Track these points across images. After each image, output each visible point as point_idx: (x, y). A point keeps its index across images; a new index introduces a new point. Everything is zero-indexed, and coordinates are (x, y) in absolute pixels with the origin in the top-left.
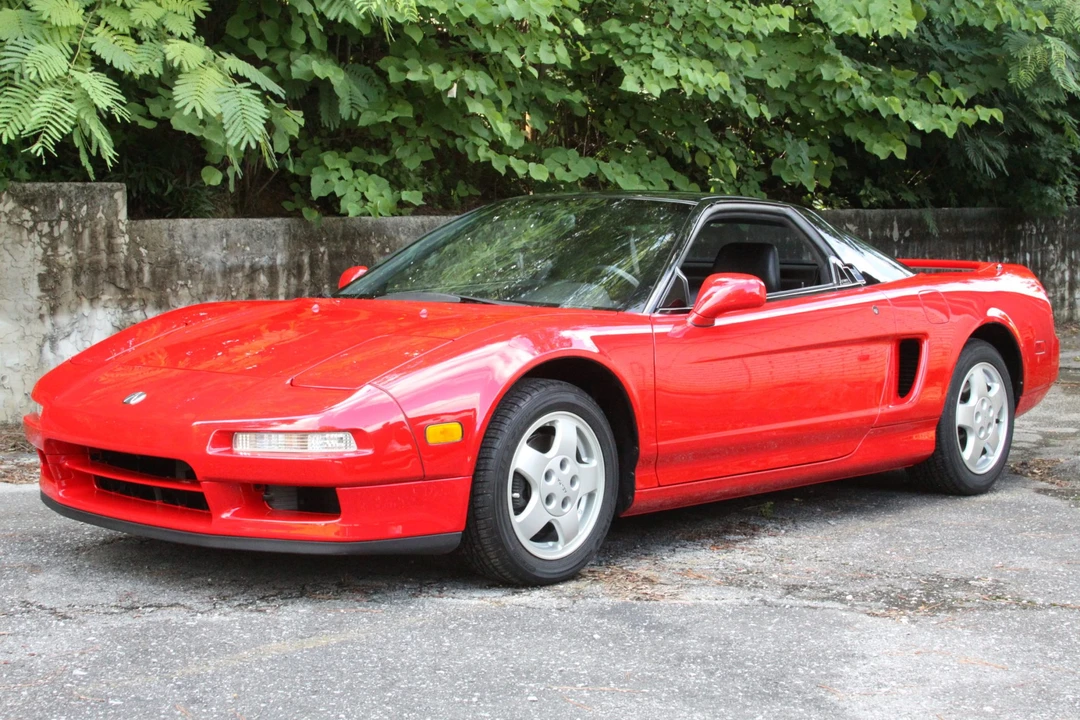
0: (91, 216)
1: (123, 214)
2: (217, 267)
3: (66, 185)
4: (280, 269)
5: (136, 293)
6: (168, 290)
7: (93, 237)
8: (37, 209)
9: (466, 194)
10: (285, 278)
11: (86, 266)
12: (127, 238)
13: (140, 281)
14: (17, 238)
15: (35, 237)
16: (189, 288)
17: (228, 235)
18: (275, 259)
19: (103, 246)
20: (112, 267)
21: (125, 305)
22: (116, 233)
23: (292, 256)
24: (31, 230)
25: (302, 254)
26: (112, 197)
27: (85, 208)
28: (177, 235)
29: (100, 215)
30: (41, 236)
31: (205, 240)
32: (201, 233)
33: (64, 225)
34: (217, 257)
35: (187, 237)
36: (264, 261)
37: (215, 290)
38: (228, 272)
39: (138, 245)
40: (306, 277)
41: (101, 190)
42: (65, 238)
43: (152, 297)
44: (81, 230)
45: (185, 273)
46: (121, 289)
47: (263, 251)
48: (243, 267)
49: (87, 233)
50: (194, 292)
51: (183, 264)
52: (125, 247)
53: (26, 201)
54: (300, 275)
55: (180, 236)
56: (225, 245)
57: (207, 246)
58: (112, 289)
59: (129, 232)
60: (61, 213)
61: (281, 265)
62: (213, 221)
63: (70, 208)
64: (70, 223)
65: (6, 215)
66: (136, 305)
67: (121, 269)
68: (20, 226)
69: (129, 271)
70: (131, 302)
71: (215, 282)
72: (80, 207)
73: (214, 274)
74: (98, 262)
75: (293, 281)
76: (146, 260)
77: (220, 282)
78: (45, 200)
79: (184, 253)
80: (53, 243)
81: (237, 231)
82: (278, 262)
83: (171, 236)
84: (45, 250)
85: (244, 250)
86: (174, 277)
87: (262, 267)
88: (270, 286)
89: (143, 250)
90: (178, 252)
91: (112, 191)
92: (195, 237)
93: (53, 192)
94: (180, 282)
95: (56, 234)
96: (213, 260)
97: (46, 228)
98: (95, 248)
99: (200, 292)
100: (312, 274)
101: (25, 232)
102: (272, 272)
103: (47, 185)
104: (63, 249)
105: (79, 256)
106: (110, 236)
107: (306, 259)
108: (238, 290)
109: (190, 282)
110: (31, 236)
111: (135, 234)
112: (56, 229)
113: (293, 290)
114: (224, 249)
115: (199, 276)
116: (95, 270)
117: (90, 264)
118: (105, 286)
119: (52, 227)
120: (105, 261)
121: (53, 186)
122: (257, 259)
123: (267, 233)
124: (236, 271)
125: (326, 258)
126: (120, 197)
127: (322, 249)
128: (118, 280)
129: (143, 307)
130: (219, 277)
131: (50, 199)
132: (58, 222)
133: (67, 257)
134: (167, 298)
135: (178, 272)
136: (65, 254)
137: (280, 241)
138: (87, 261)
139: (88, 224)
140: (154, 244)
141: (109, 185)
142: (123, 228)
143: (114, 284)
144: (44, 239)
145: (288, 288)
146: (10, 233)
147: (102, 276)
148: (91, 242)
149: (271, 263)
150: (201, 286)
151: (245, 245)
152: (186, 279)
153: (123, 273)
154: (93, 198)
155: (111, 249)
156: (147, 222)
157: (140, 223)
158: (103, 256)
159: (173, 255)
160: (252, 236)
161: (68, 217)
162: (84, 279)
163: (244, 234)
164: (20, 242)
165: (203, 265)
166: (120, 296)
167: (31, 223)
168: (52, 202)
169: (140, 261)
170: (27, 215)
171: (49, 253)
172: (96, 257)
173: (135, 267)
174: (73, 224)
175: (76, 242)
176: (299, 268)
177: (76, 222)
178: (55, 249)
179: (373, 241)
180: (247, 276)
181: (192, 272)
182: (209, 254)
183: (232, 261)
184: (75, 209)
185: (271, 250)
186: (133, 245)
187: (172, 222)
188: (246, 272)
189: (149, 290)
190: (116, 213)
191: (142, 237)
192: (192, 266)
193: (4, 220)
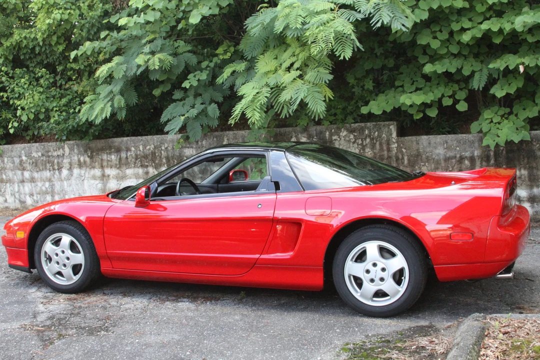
0: (380, 136)
1: (394, 135)
2: (442, 157)
3: (369, 124)
4: (477, 158)
6: (416, 167)
7: (381, 144)
8: (356, 134)
10: (479, 162)
12: (396, 145)
13: (403, 163)
14: (348, 146)
15: (356, 145)
16: (427, 167)
17: (447, 142)
18: (474, 153)
19: (385, 148)
20: (389, 157)
22: (391, 143)
23: (483, 152)
24: (354, 143)
25: (489, 151)
26: (389, 128)
27: (377, 133)
28: (420, 143)
29: (384, 135)
30: (358, 145)
31: (435, 145)
32: (432, 142)
33: (368, 140)
34: (442, 153)
35: (426, 144)
36: (467, 154)
37: (440, 167)
38: (447, 159)
39: (402, 148)
40: (492, 161)
41: (384, 125)
42: (368, 146)
44: (375, 142)
45: (425, 160)
47: (467, 150)
48: (455, 157)
49: (378, 143)
50: (429, 168)
51: (424, 156)
52: (395, 149)
53: (351, 131)
54: (488, 161)
55: (422, 143)
56: (445, 147)
57: (436, 148)
59: (397, 142)
60: (366, 135)
61: (477, 156)
62: (439, 136)
63: (370, 133)
64: (370, 139)
65: (344, 137)
68: (349, 141)
69: (397, 159)
71: (440, 164)
72: (375, 133)
73: (440, 160)
74: (383, 155)
75: (484, 163)
76: (405, 154)
77: (443, 164)
78: (359, 130)
79: (424, 151)
80: (363, 147)
81: (452, 140)
82: (476, 154)
83: (418, 144)
84: (360, 151)
85: (456, 149)
86: (419, 161)
87: (466, 157)
88: (471, 166)
89: (404, 150)
90: (421, 151)
91: (389, 125)
92: (429, 143)
93: (363, 127)
94: (422, 164)
95: (364, 144)
96: (439, 154)
97: (360, 142)
98: (381, 149)
99: (433, 168)
100: (496, 160)
101: (351, 143)
102: (472, 159)
103: (360, 124)
104: (367, 150)
105: (375, 153)
106: (388, 144)
107: (492, 154)
108: (452, 167)
109: (427, 164)
110: (354, 145)
111: (400, 143)
112: (364, 142)
114: (445, 149)
115: (432, 161)
116: (381, 158)
117: (380, 156)
120: (386, 155)
121: (363, 124)
122: (463, 153)
123: (469, 141)
124: (452, 159)
125: (504, 152)
126: (393, 129)
127: (502, 148)
128: (392, 162)
130: (442, 162)
131: (362, 130)
132: (365, 139)
133: (369, 153)
135: (421, 160)
137: (477, 145)
138: (378, 155)
139: (378, 139)
141: (387, 123)
142: (394, 141)
144: (359, 146)
146: (345, 144)
148: (380, 147)
149: (471, 155)
150: (433, 166)
151: (456, 147)
152: (425, 162)
153: (395, 159)
154: (380, 128)
155: (389, 150)
156: (406, 138)
157: (402, 138)
158: (385, 153)
159: (419, 152)
160: (460, 143)
161: (370, 136)
163: (455, 142)
165: (434, 156)
167: (354, 140)
168: (363, 131)
169: (403, 155)
170: (352, 136)
171: (362, 152)
172: (383, 153)
173: (400, 157)
174: (372, 139)
175: (373, 147)
176: (488, 157)
177: (373, 139)
178: (364, 150)
179: (534, 143)
180: (458, 161)
181: (428, 160)
182: (437, 151)
183: (450, 154)
184: (372, 134)
185: (471, 149)
186: (399, 148)
187: (418, 138)
188: (457, 159)
189: (407, 167)
190: (391, 135)
191: (403, 144)
192: (428, 157)
193: (343, 139)
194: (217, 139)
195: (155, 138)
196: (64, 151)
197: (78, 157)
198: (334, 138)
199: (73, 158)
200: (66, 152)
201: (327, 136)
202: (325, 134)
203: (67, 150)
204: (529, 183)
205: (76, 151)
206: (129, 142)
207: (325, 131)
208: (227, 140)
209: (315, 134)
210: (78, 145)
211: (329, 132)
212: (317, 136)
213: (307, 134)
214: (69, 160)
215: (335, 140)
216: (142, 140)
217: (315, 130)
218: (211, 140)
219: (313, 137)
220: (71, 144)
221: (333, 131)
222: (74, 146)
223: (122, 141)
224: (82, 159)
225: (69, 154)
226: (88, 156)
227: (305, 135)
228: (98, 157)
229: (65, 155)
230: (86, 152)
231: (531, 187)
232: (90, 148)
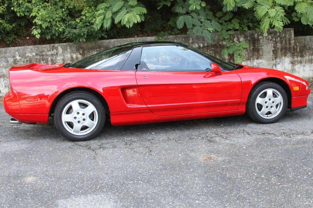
0: (285, 36)
1: (293, 36)
5: (296, 54)
6: (304, 53)
7: (286, 41)
8: (272, 35)
11: (284, 48)
12: (294, 41)
13: (297, 51)
14: (268, 42)
15: (272, 42)
16: (309, 52)
19: (288, 43)
20: (290, 48)
21: (293, 57)
22: (291, 40)
24: (271, 40)
26: (290, 32)
27: (284, 34)
28: (306, 40)
29: (287, 36)
30: (273, 41)
33: (279, 38)
35: (309, 40)
39: (296, 43)
41: (288, 30)
42: (279, 42)
43: (299, 55)
44: (283, 39)
45: (308, 49)
46: (292, 53)
49: (284, 40)
50: (310, 53)
51: (308, 47)
52: (293, 43)
53: (270, 34)
55: (307, 40)
58: (290, 53)
59: (294, 40)
60: (278, 36)
63: (280, 35)
64: (280, 38)
65: (265, 37)
66: (295, 56)
67: (292, 48)
68: (268, 39)
69: (294, 49)
70: (294, 56)
72: (283, 34)
74: (287, 47)
76: (298, 46)
78: (274, 33)
79: (308, 44)
80: (276, 43)
83: (305, 40)
84: (274, 45)
86: (305, 50)
89: (298, 44)
90: (306, 44)
91: (290, 30)
92: (311, 40)
94: (307, 51)
95: (277, 41)
97: (274, 39)
98: (286, 44)
101: (270, 41)
104: (278, 44)
105: (282, 46)
106: (290, 41)
109: (309, 51)
110: (271, 41)
111: (296, 40)
112: (277, 39)
115: (311, 49)
116: (286, 48)
117: (285, 47)
118: (288, 52)
119: (276, 39)
120: (288, 46)
126: (292, 32)
128: (291, 51)
129: (297, 57)
132: (277, 38)
133: (279, 46)
134: (303, 55)
135: (306, 48)
136: (279, 45)
138: (284, 47)
139: (284, 38)
140: (300, 42)
141: (290, 29)
142: (293, 39)
143: (290, 52)
144: (274, 42)
146: (266, 41)
147: (288, 50)
148: (285, 42)
150: (312, 52)
152: (308, 50)
153: (293, 49)
154: (286, 32)
155: (290, 44)
156: (299, 37)
157: (297, 37)
158: (288, 45)
161: (280, 36)
162: (283, 51)
164: (268, 43)
165: (312, 47)
166: (292, 55)
167: (271, 39)
168: (276, 33)
170: (270, 37)
172: (286, 46)
173: (296, 48)
174: (281, 38)
175: (281, 43)
177: (282, 38)
178: (276, 44)
184: (281, 35)
186: (295, 43)
187: (305, 37)
189: (299, 53)
190: (291, 35)
191: (297, 41)
192: (310, 47)
193: (265, 38)
194: (185, 39)
195: (137, 40)
196: (58, 51)
197: (71, 54)
198: (260, 37)
199: (66, 55)
200: (59, 51)
202: (255, 35)
203: (60, 50)
205: (68, 50)
206: (116, 43)
207: (255, 34)
208: (192, 39)
209: (249, 35)
210: (70, 46)
211: (257, 34)
212: (250, 36)
213: (244, 35)
214: (62, 57)
215: (261, 39)
216: (126, 41)
217: (249, 33)
218: (180, 40)
219: (248, 37)
220: (64, 46)
221: (259, 33)
222: (67, 47)
223: (110, 42)
224: (74, 56)
225: (63, 53)
226: (80, 54)
227: (243, 36)
228: (89, 54)
229: (59, 53)
230: (79, 51)
232: (81, 48)
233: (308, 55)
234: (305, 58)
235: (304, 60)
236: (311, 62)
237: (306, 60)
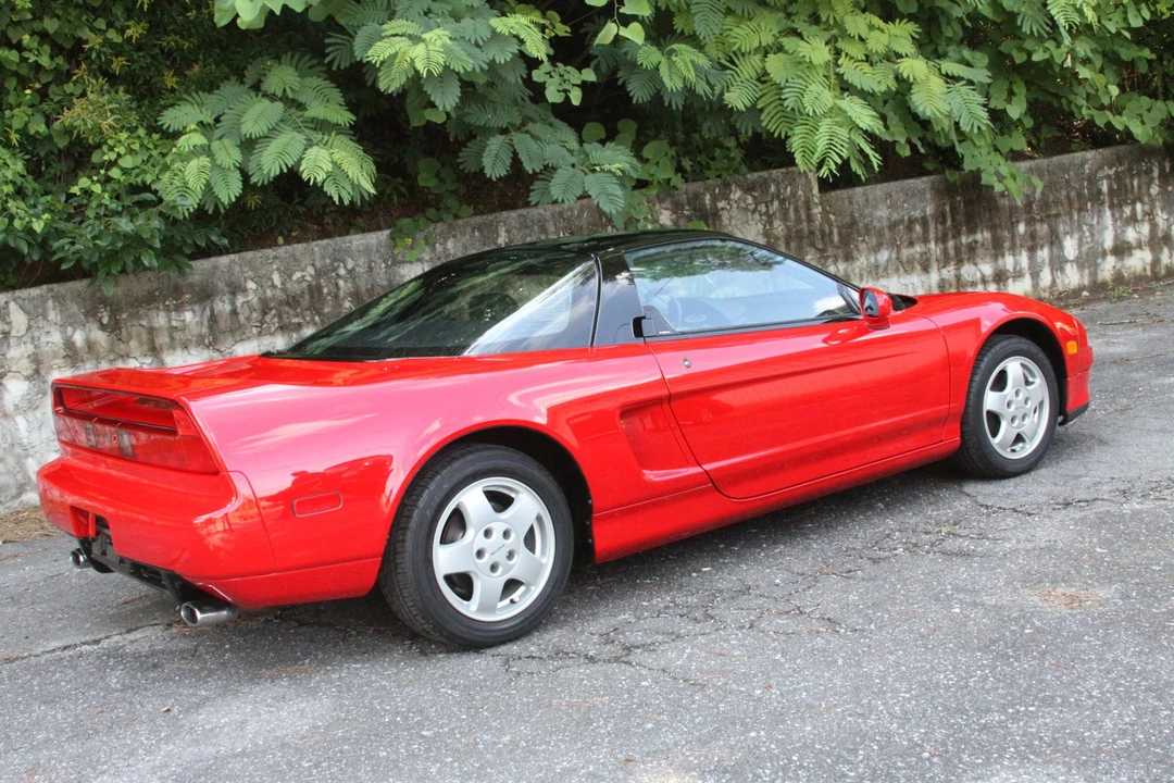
0: (794, 194)
1: (816, 190)
2: (885, 223)
3: (774, 172)
4: (930, 219)
5: (830, 251)
6: (852, 246)
7: (796, 210)
8: (756, 194)
9: (1050, 136)
10: (934, 226)
11: (793, 235)
12: (820, 208)
13: (832, 241)
14: (745, 219)
15: (757, 216)
16: (867, 243)
17: (890, 196)
18: (925, 211)
19: (804, 217)
20: (812, 233)
21: (822, 261)
22: (812, 205)
23: (937, 207)
24: (754, 211)
25: (944, 204)
26: (808, 177)
27: (789, 189)
28: (854, 201)
29: (800, 192)
30: (761, 215)
31: (874, 203)
32: (871, 197)
33: (776, 203)
34: (884, 215)
35: (861, 201)
36: (917, 214)
37: (885, 241)
38: (893, 226)
39: (828, 213)
40: (949, 223)
41: (800, 173)
42: (777, 214)
43: (840, 253)
44: (787, 206)
45: (863, 231)
46: (818, 249)
47: (917, 206)
48: (903, 220)
49: (792, 207)
50: (870, 245)
51: (861, 224)
52: (819, 216)
53: (749, 189)
54: (944, 222)
55: (857, 202)
56: (889, 204)
57: (876, 207)
58: (813, 250)
59: (821, 203)
60: (773, 194)
61: (930, 215)
62: (879, 186)
63: (779, 191)
64: (780, 202)
65: (736, 202)
66: (830, 260)
67: (818, 233)
68: (746, 209)
69: (823, 235)
70: (826, 258)
71: (884, 235)
72: (785, 189)
73: (883, 229)
74: (801, 230)
75: (940, 227)
76: (834, 224)
77: (887, 234)
78: (761, 186)
79: (861, 215)
80: (770, 218)
81: (896, 191)
82: (928, 213)
83: (851, 203)
84: (765, 226)
85: (903, 207)
86: (855, 235)
87: (917, 219)
88: (923, 233)
89: (832, 217)
90: (856, 215)
91: (808, 173)
92: (867, 200)
93: (766, 179)
94: (860, 239)
95: (771, 212)
96: (882, 217)
97: (764, 209)
98: (798, 220)
99: (874, 245)
100: (953, 220)
101: (750, 214)
102: (924, 222)
103: (761, 174)
104: (777, 223)
105: (788, 228)
106: (808, 209)
107: (948, 209)
108: (901, 239)
109: (866, 238)
110: (754, 216)
111: (825, 205)
112: (770, 208)
113: (940, 234)
114: (889, 208)
115: (873, 232)
116: (800, 236)
117: (797, 232)
118: (808, 249)
119: (767, 207)
120: (806, 228)
121: (765, 174)
122: (913, 213)
123: (918, 190)
124: (899, 225)
125: (962, 205)
126: (813, 177)
127: (959, 199)
128: (816, 242)
129: (835, 262)
130: (887, 231)
131: (765, 184)
132: (772, 201)
133: (780, 229)
134: (851, 253)
135: (858, 230)
136: (779, 227)
137: (928, 196)
138: (794, 230)
139: (792, 200)
140: (839, 211)
142: (816, 200)
143: (814, 246)
144: (763, 217)
145: (936, 233)
146: (739, 216)
147: (805, 240)
148: (796, 215)
149: (923, 215)
150: (874, 240)
151: (903, 203)
152: (863, 236)
153: (819, 236)
154: (794, 180)
155: (810, 219)
156: (833, 193)
157: (828, 195)
158: (805, 225)
159: (853, 218)
160: (908, 194)
161: (778, 196)
162: (793, 245)
163: (902, 194)
164: (747, 222)
165: (875, 223)
166: (819, 255)
167: (753, 206)
168: (766, 187)
169: (830, 226)
170: (750, 200)
171: (768, 227)
173: (827, 231)
174: (782, 202)
175: (785, 218)
176: (943, 215)
177: (784, 200)
178: (771, 224)
180: (907, 227)
181: (868, 230)
182: (879, 213)
183: (895, 216)
184: (782, 191)
185: (922, 205)
186: (825, 213)
187: (850, 191)
188: (906, 223)
189: (838, 248)
190: (811, 191)
191: (830, 206)
192: (867, 225)
193: (735, 205)
194: (481, 233)
195: (316, 249)
196: (9, 323)
197: (63, 332)
198: (720, 205)
199: (44, 339)
200: (14, 324)
201: (707, 202)
202: (704, 199)
203: (18, 319)
204: (993, 251)
205: (53, 315)
206: (237, 269)
207: (704, 194)
208: (507, 231)
209: (685, 201)
210: (56, 298)
211: (711, 195)
212: (689, 204)
213: (672, 203)
214: (30, 348)
215: (722, 209)
216: (275, 257)
217: (686, 193)
218: (468, 237)
219: (683, 208)
220: (32, 299)
221: (717, 191)
222: (45, 301)
223: (216, 267)
224: (79, 338)
225: (29, 328)
226: (103, 327)
227: (667, 204)
228: (136, 322)
229: (13, 333)
230: (95, 315)
231: (995, 257)
232: (105, 302)
233: (865, 253)
234: (858, 263)
235: (857, 271)
236: (877, 274)
237: (860, 271)
